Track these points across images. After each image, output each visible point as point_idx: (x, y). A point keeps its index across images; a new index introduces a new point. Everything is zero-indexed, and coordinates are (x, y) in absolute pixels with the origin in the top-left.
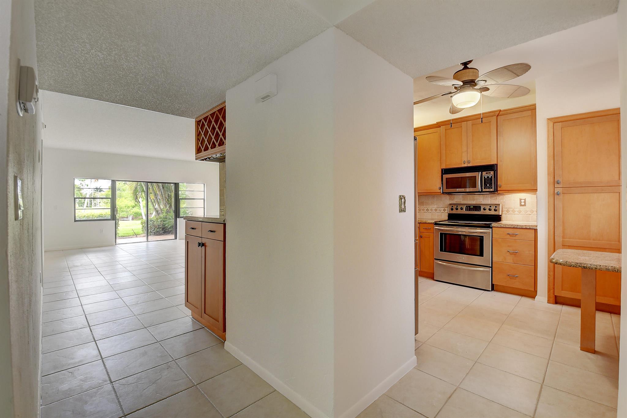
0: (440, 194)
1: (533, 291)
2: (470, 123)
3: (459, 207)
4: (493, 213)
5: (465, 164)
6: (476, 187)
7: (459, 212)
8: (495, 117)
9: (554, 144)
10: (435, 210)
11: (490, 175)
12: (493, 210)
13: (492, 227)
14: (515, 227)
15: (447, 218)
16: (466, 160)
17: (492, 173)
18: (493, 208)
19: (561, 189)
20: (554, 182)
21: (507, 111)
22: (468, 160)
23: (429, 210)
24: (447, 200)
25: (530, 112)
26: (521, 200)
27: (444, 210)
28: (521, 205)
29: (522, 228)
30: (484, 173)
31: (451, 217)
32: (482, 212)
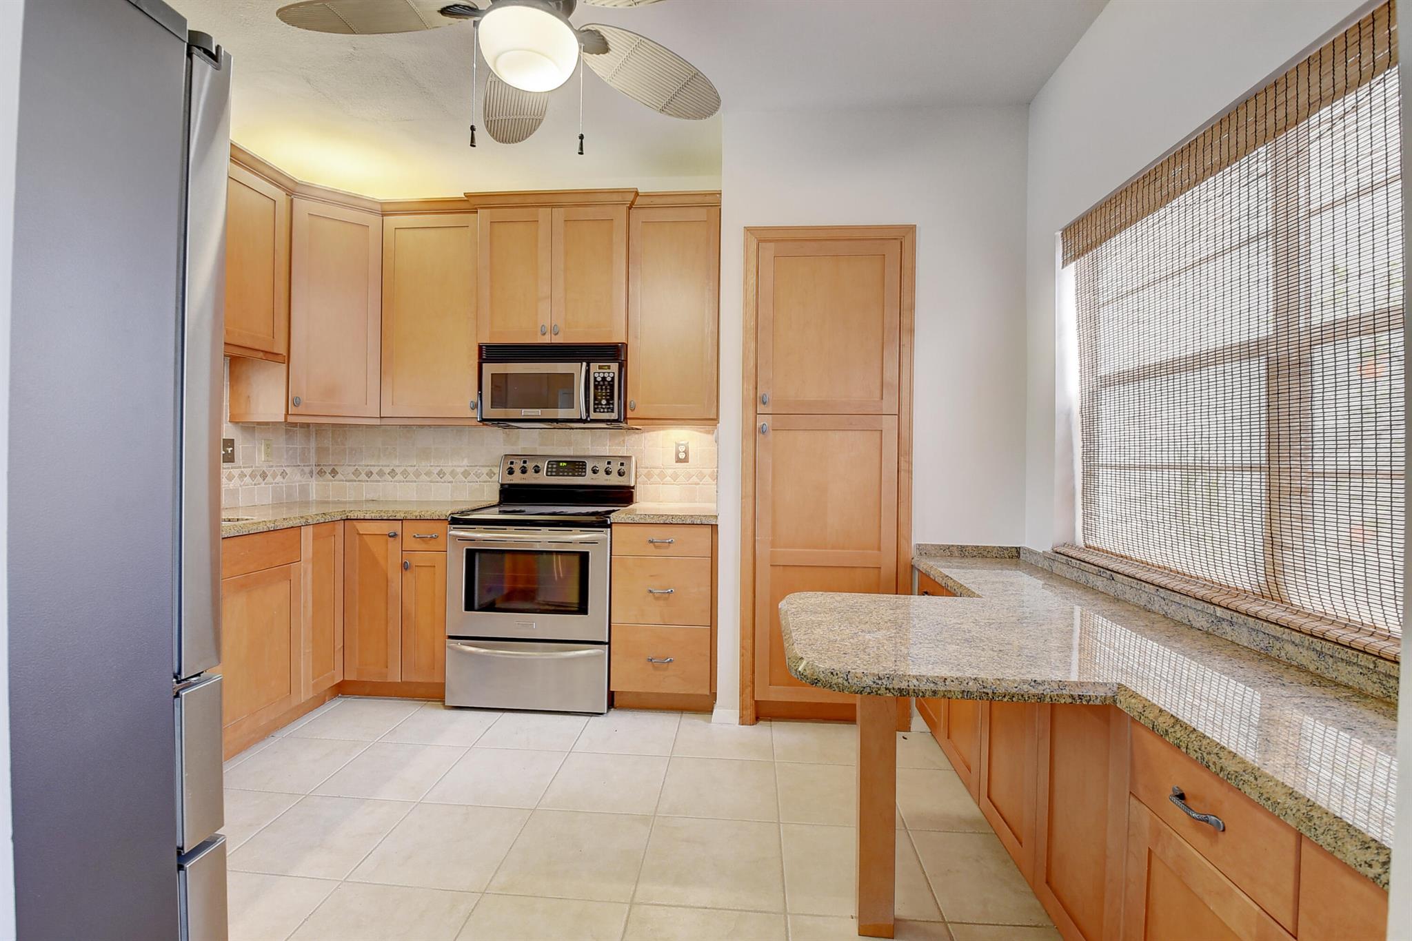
0: (474, 422)
1: (706, 695)
2: (559, 213)
3: (530, 465)
4: (614, 480)
5: (544, 334)
6: (573, 408)
7: (531, 479)
8: (624, 209)
9: (757, 298)
10: (462, 473)
11: (609, 373)
12: (615, 473)
13: (611, 523)
14: (667, 522)
15: (495, 498)
16: (548, 325)
17: (614, 367)
18: (615, 467)
19: (771, 418)
20: (756, 401)
21: (653, 199)
22: (553, 326)
23: (444, 474)
24: (498, 443)
25: (704, 210)
26: (678, 445)
27: (491, 474)
28: (679, 460)
29: (684, 522)
30: (594, 367)
31: (510, 494)
32: (588, 479)
